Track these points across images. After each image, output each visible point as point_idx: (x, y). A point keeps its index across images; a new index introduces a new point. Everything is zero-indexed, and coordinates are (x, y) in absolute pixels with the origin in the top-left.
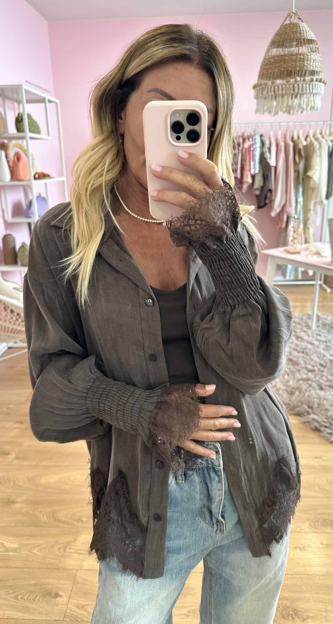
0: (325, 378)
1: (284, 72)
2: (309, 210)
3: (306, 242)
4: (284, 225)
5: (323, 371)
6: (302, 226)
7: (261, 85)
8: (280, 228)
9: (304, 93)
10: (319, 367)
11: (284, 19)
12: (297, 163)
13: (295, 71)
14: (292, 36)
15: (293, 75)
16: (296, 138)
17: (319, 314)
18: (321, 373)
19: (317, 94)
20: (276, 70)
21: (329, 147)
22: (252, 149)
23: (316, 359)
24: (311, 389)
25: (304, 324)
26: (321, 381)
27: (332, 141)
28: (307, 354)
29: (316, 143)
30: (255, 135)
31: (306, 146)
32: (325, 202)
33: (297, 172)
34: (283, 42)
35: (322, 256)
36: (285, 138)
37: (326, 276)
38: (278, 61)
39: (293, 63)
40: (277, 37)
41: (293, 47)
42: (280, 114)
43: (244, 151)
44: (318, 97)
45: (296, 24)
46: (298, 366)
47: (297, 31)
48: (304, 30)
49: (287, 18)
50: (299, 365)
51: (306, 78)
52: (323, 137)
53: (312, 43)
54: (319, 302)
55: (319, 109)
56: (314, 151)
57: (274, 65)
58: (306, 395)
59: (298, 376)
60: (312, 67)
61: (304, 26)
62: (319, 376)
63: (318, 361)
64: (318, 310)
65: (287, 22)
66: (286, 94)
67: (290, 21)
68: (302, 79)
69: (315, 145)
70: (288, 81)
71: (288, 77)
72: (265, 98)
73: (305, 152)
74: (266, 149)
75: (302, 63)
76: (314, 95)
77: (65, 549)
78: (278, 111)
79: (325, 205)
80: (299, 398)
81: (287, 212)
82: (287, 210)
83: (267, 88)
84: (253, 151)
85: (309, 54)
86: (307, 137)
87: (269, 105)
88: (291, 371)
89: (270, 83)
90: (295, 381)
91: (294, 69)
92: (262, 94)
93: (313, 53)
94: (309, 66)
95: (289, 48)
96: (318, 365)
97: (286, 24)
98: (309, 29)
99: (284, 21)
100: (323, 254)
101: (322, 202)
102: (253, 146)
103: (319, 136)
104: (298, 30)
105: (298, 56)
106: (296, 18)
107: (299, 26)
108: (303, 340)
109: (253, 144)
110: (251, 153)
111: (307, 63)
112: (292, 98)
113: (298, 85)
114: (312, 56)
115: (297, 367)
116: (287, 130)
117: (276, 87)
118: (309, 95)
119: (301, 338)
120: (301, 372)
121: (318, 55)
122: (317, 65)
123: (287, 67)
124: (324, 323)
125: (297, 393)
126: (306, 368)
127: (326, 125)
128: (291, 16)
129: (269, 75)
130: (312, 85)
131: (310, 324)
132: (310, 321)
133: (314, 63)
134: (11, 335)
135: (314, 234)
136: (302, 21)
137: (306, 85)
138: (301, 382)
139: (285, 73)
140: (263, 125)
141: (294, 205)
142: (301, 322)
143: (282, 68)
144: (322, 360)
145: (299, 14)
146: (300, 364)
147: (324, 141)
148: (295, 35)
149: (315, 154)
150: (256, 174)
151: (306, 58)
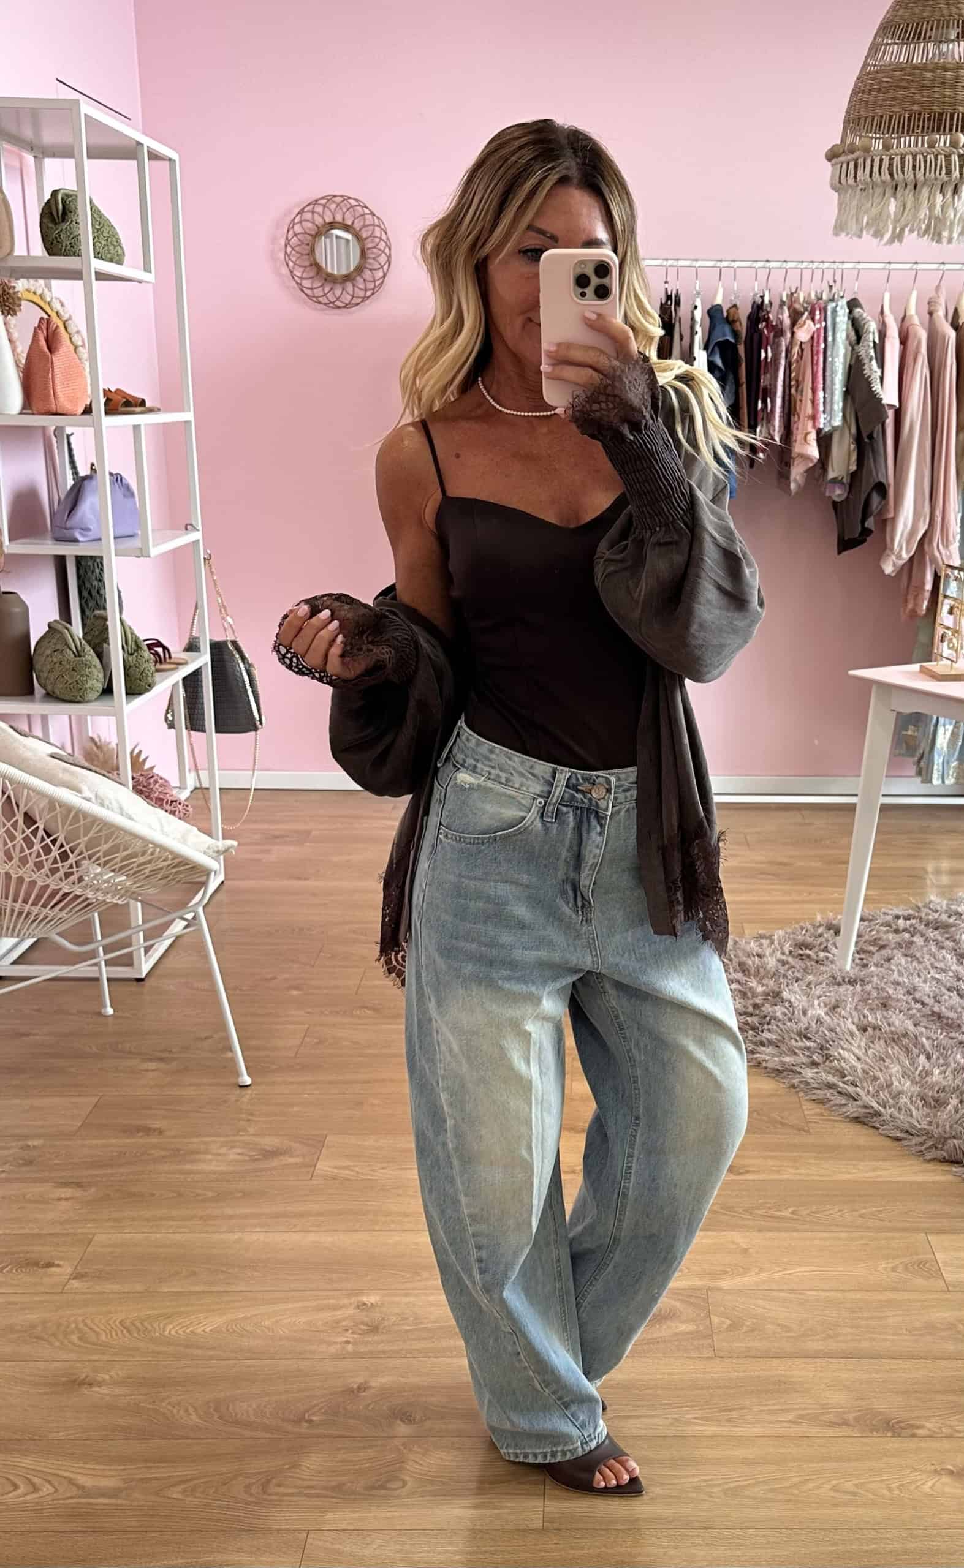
4: (924, 607)
7: (851, 149)
8: (913, 614)
22: (821, 346)
30: (832, 300)
36: (930, 315)
38: (902, 83)
42: (910, 238)
43: (795, 350)
57: (891, 94)
72: (862, 192)
74: (866, 350)
77: (265, 1486)
78: (901, 232)
84: (824, 351)
87: (874, 210)
89: (876, 144)
92: (855, 177)
95: (935, 44)
102: (824, 339)
109: (824, 330)
110: (820, 357)
116: (937, 292)
150: (834, 429)
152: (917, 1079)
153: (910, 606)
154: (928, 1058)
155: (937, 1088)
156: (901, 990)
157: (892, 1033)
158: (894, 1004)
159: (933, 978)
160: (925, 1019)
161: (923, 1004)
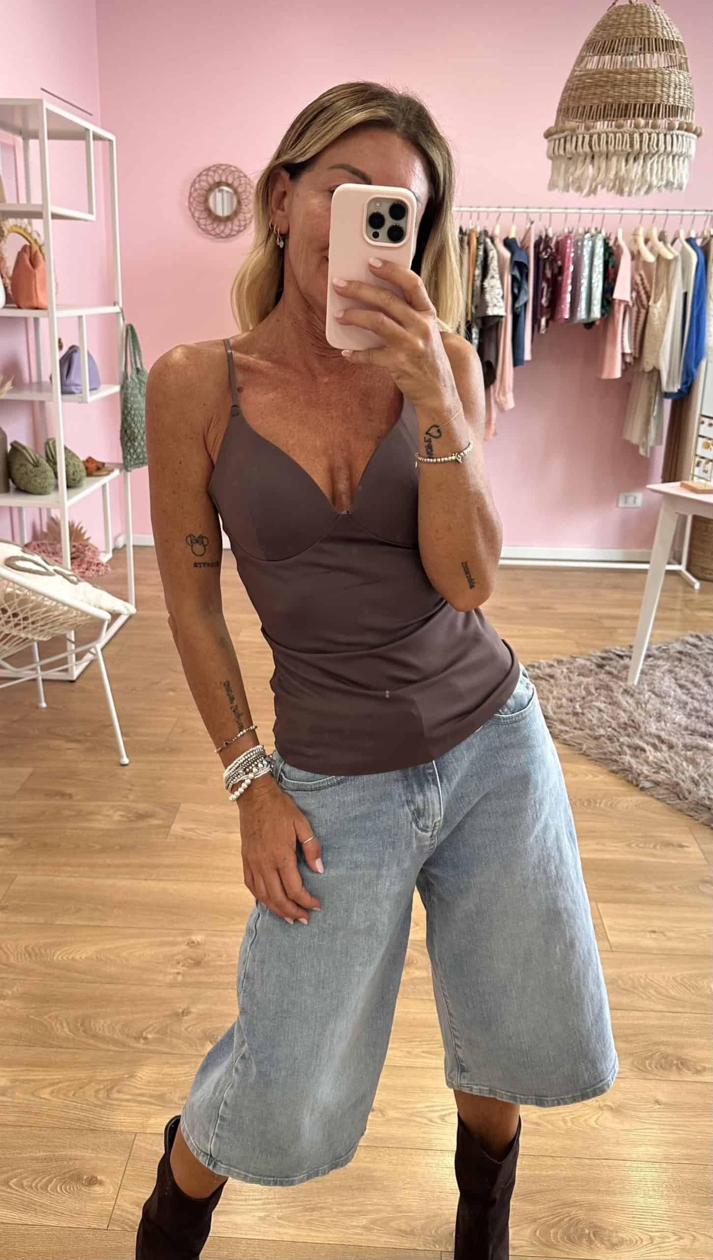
1: (612, 103)
7: (563, 130)
9: (653, 152)
13: (635, 105)
14: (632, 33)
15: (632, 112)
19: (681, 155)
20: (596, 101)
34: (612, 43)
38: (601, 83)
39: (632, 89)
40: (600, 33)
41: (632, 54)
44: (684, 162)
45: (641, 7)
47: (642, 22)
48: (658, 20)
51: (659, 122)
53: (673, 49)
57: (592, 91)
60: (671, 99)
61: (658, 13)
66: (615, 152)
68: (650, 122)
70: (619, 126)
71: (621, 117)
72: (570, 159)
75: (650, 88)
76: (674, 157)
77: (109, 1092)
78: (596, 187)
83: (574, 139)
85: (667, 72)
87: (578, 172)
89: (581, 127)
91: (632, 101)
92: (564, 149)
93: (676, 71)
94: (665, 97)
95: (624, 56)
97: (620, 7)
98: (667, 19)
104: (645, 19)
105: (644, 75)
107: (648, 12)
111: (662, 91)
112: (627, 161)
113: (641, 135)
114: (673, 76)
117: (595, 137)
118: (665, 157)
121: (685, 73)
122: (681, 96)
123: (620, 97)
129: (581, 110)
130: (671, 136)
133: (677, 91)
137: (658, 134)
139: (615, 106)
143: (608, 97)
148: (639, 31)
151: (659, 80)
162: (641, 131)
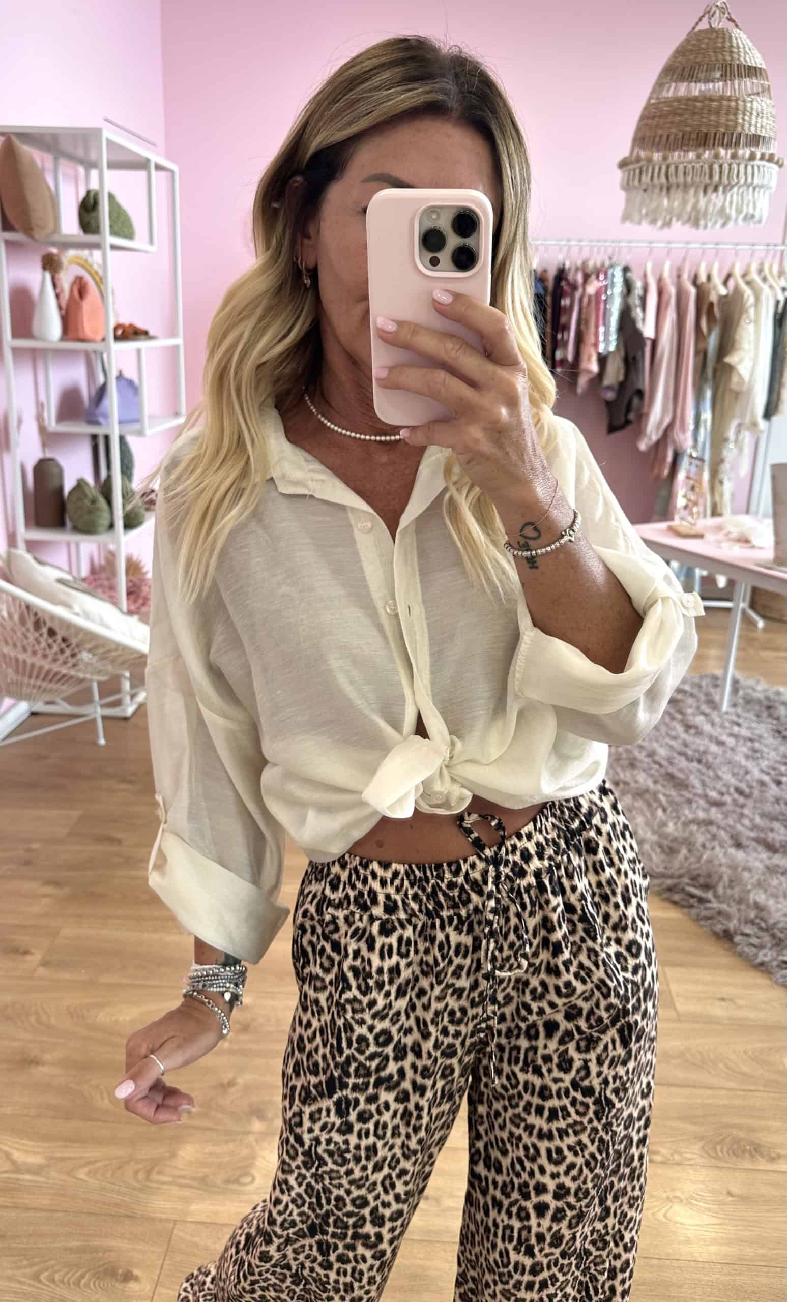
0: (746, 822)
1: (690, 133)
2: (726, 440)
3: (715, 513)
4: (666, 472)
5: (742, 806)
6: (706, 476)
7: (638, 160)
8: (658, 477)
9: (733, 183)
10: (736, 796)
11: (697, 20)
12: (702, 332)
13: (715, 134)
14: (713, 58)
15: (712, 142)
16: (703, 278)
17: (739, 676)
18: (738, 810)
19: (762, 186)
20: (674, 130)
21: (778, 302)
22: (604, 297)
23: (728, 777)
24: (716, 843)
25: (702, 697)
26: (739, 827)
27: (784, 289)
28: (709, 766)
29: (748, 292)
30: (612, 266)
31: (726, 296)
32: (762, 424)
33: (701, 354)
34: (692, 68)
35: (753, 547)
36: (679, 276)
37: (755, 591)
38: (679, 111)
39: (713, 118)
40: (680, 58)
41: (713, 81)
42: (676, 225)
43: (585, 300)
44: (764, 194)
45: (723, 30)
46: (690, 792)
47: (724, 47)
48: (741, 46)
49: (703, 16)
50: (690, 789)
51: (740, 152)
52: (765, 279)
53: (756, 76)
54: (739, 649)
55: (764, 220)
56: (742, 310)
57: (669, 120)
58: (705, 857)
59: (688, 814)
60: (753, 129)
61: (741, 38)
62: (735, 816)
63: (733, 781)
64: (736, 667)
65: (704, 25)
66: (693, 184)
67: (710, 24)
68: (730, 151)
69: (746, 296)
70: (699, 156)
71: (700, 146)
72: (645, 190)
73: (722, 311)
74: (635, 300)
75: (732, 117)
76: (754, 189)
77: (148, 1173)
78: (671, 220)
79: (761, 432)
80: (686, 864)
81: (674, 442)
82: (676, 437)
83: (650, 170)
84: (606, 301)
85: (749, 99)
86: (729, 276)
87: (654, 205)
88: (671, 802)
89: (657, 156)
90: (679, 825)
91: (713, 131)
92: (640, 180)
93: (758, 99)
94: (747, 125)
95: (704, 83)
96: (732, 790)
97: (700, 31)
98: (750, 44)
99: (697, 24)
100: (755, 541)
101: (755, 424)
102: (606, 292)
103: (754, 276)
104: (727, 44)
105: (725, 103)
106: (724, 20)
107: (731, 37)
108: (699, 733)
109: (606, 287)
110: (602, 306)
111: (744, 119)
112: (705, 192)
113: (721, 166)
114: (755, 104)
115: (684, 793)
116: (684, 259)
117: (672, 168)
118: (745, 188)
119: (696, 728)
120: (694, 805)
121: (768, 101)
122: (764, 124)
123: (700, 126)
124: (749, 698)
125: (684, 851)
126: (705, 796)
127: (772, 253)
128: (712, 13)
129: (657, 139)
130: (753, 167)
131: (717, 698)
132: (719, 689)
133: (759, 120)
134: (44, 684)
135: (733, 496)
136: (737, 26)
137: (738, 165)
138: (694, 828)
139: (694, 136)
140: (634, 244)
141: (692, 427)
142: (695, 691)
143: (686, 126)
144: (740, 781)
145: (730, 10)
146: (693, 787)
147: (765, 288)
148: (720, 57)
149: (744, 316)
150: (610, 353)
151: (741, 108)
152: (656, 828)
153: (656, 471)
154: (665, 810)
155: (670, 839)
156: (644, 753)
157: (638, 789)
158: (638, 764)
159: (667, 744)
160: (661, 780)
161: (661, 766)
162: (721, 161)
